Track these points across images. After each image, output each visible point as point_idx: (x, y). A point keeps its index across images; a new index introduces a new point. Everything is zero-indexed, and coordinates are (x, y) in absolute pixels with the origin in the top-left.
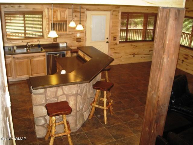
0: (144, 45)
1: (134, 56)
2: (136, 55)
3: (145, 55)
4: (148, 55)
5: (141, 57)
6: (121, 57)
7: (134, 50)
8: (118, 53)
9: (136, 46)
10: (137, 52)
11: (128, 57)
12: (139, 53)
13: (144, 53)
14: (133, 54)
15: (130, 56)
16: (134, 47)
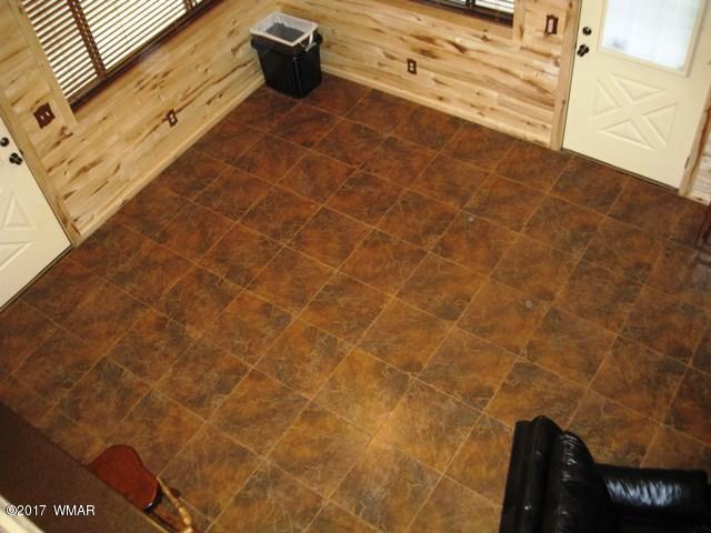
0: (195, 46)
1: (172, 124)
2: (179, 110)
3: (219, 81)
4: (234, 70)
5: (209, 103)
6: (118, 167)
7: (163, 98)
8: (93, 164)
9: (166, 74)
10: (180, 97)
11: (148, 144)
12: (189, 98)
13: (212, 77)
14: (164, 116)
15: (156, 136)
16: (154, 87)
